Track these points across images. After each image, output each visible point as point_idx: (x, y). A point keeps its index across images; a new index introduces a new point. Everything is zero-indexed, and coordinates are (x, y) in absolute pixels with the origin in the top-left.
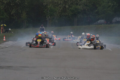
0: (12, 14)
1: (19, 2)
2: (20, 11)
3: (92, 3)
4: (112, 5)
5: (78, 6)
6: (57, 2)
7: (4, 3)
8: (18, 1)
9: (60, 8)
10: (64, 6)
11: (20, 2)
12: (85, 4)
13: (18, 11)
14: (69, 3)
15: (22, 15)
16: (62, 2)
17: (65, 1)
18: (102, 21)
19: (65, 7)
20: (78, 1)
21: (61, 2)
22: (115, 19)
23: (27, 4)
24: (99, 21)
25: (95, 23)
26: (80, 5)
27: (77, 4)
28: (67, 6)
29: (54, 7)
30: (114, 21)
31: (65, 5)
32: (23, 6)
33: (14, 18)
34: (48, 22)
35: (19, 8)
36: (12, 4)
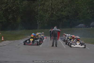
0: (9, 18)
2: (16, 16)
4: (90, 12)
5: (63, 12)
7: (3, 9)
8: (14, 8)
9: (49, 13)
11: (16, 9)
12: (69, 11)
13: (14, 16)
14: (56, 10)
15: (17, 20)
16: (50, 9)
17: (52, 8)
18: (82, 25)
20: (63, 9)
22: (92, 23)
23: (22, 10)
24: (80, 25)
25: (76, 27)
29: (43, 13)
30: (91, 25)
32: (18, 12)
33: (11, 22)
34: (38, 25)
35: (15, 14)
36: (9, 11)
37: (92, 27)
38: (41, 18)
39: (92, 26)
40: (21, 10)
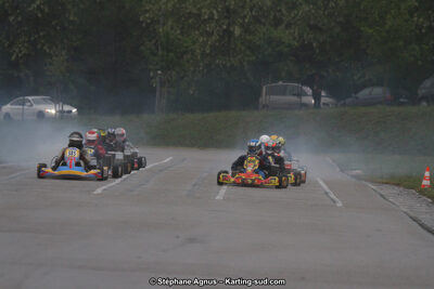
0: (14, 58)
1: (42, 11)
2: (45, 48)
3: (341, 19)
6: (195, 11)
8: (39, 7)
9: (209, 34)
10: (225, 31)
11: (47, 10)
12: (312, 22)
13: (39, 46)
14: (245, 17)
15: (50, 64)
16: (215, 12)
17: (227, 10)
18: (378, 91)
19: (228, 33)
20: (280, 11)
21: (211, 13)
22: (428, 83)
24: (364, 93)
25: (350, 100)
26: (288, 26)
27: (277, 22)
28: (237, 31)
29: (182, 33)
30: (422, 92)
31: (229, 25)
32: (58, 28)
33: (22, 74)
34: (158, 93)
35: (41, 34)
36: (11, 18)
37: (428, 102)
38: (172, 54)
39: (424, 98)
40: (71, 18)
